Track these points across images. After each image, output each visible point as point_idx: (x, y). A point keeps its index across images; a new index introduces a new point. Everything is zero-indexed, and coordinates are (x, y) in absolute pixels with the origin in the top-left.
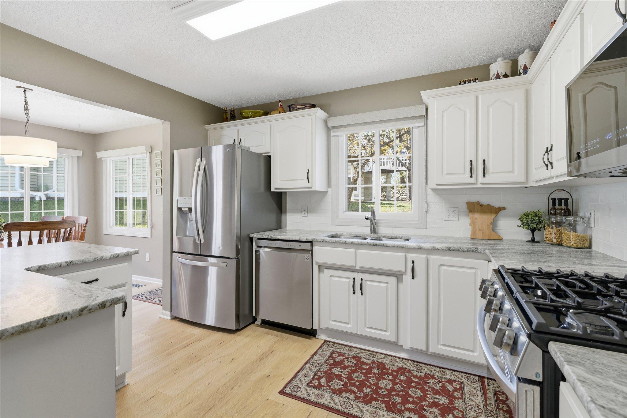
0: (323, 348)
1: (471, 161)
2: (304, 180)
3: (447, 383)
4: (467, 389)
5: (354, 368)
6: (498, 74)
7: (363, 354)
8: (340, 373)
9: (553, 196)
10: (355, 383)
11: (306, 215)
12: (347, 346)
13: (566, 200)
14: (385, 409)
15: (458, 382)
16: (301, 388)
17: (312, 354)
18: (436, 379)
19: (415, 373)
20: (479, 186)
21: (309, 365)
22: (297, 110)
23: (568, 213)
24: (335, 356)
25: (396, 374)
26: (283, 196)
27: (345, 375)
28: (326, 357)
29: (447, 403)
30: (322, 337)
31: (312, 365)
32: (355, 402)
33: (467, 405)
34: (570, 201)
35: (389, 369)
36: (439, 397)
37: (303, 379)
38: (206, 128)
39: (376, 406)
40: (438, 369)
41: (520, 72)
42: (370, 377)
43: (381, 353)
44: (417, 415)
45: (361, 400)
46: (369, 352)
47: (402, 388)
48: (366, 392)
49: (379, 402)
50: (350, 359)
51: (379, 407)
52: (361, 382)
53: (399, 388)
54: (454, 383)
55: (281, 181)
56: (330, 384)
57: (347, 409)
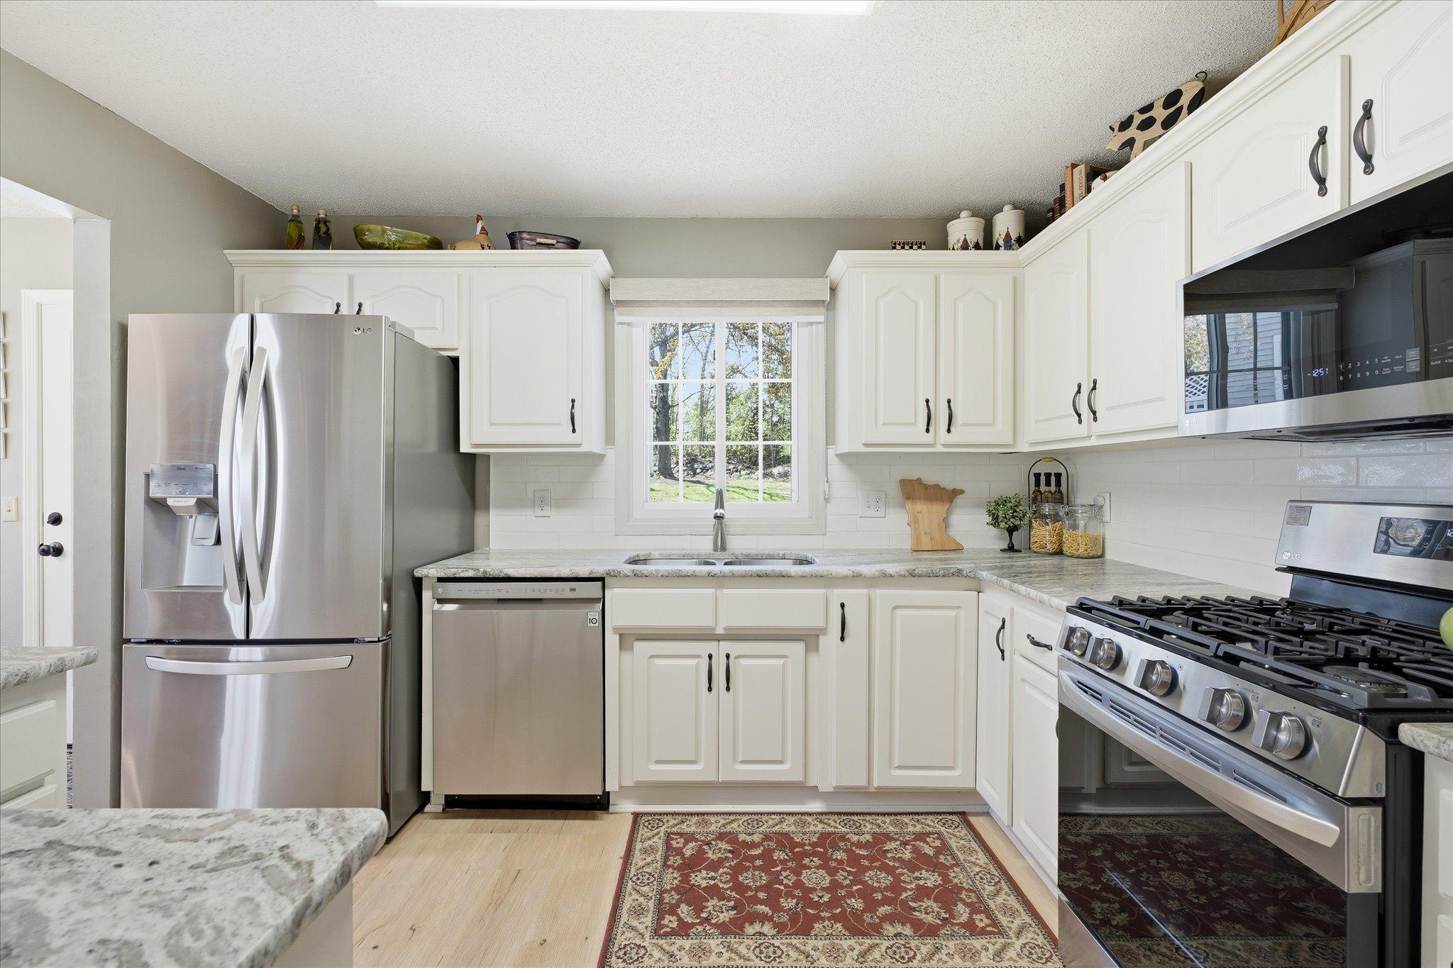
0: (641, 832)
1: (927, 401)
2: (559, 424)
3: (918, 842)
4: (953, 843)
5: (735, 861)
6: (965, 240)
7: (735, 825)
8: (712, 882)
9: (1036, 470)
10: (756, 894)
11: (547, 512)
12: (692, 814)
13: (1058, 476)
14: (847, 933)
15: (933, 834)
16: (644, 947)
17: (622, 853)
18: (896, 840)
19: (855, 838)
20: (940, 449)
21: (630, 883)
22: (532, 247)
23: (1059, 498)
24: (678, 845)
25: (822, 850)
26: (479, 465)
27: (725, 883)
28: (660, 853)
29: (941, 883)
30: (625, 807)
31: (638, 882)
32: (782, 939)
33: (972, 874)
34: (1064, 479)
35: (805, 844)
36: (921, 874)
37: (635, 923)
38: (230, 258)
39: (825, 934)
40: (888, 819)
41: (997, 242)
42: (779, 873)
43: (770, 814)
44: (908, 925)
45: (789, 931)
46: (745, 818)
47: (851, 878)
48: (790, 910)
49: (827, 923)
50: (713, 842)
51: (834, 933)
52: (767, 888)
53: (846, 878)
54: (928, 839)
55: (492, 424)
56: (704, 915)
57: (774, 960)
